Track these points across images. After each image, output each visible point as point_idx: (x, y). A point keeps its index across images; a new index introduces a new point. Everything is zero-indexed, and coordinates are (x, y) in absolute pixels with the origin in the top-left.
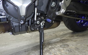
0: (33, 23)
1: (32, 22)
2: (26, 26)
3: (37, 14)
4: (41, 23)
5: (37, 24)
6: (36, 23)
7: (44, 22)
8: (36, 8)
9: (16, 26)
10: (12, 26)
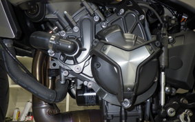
0: (156, 114)
1: (154, 112)
2: (138, 119)
3: (167, 88)
4: (182, 117)
5: (167, 117)
6: (166, 112)
7: (191, 114)
8: (163, 73)
9: (112, 116)
10: (105, 114)
